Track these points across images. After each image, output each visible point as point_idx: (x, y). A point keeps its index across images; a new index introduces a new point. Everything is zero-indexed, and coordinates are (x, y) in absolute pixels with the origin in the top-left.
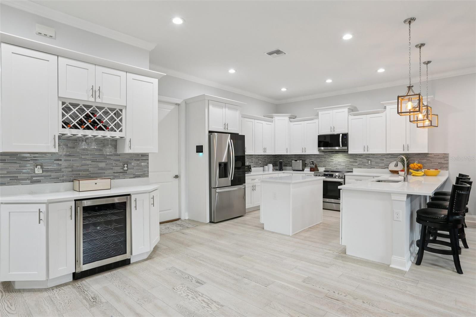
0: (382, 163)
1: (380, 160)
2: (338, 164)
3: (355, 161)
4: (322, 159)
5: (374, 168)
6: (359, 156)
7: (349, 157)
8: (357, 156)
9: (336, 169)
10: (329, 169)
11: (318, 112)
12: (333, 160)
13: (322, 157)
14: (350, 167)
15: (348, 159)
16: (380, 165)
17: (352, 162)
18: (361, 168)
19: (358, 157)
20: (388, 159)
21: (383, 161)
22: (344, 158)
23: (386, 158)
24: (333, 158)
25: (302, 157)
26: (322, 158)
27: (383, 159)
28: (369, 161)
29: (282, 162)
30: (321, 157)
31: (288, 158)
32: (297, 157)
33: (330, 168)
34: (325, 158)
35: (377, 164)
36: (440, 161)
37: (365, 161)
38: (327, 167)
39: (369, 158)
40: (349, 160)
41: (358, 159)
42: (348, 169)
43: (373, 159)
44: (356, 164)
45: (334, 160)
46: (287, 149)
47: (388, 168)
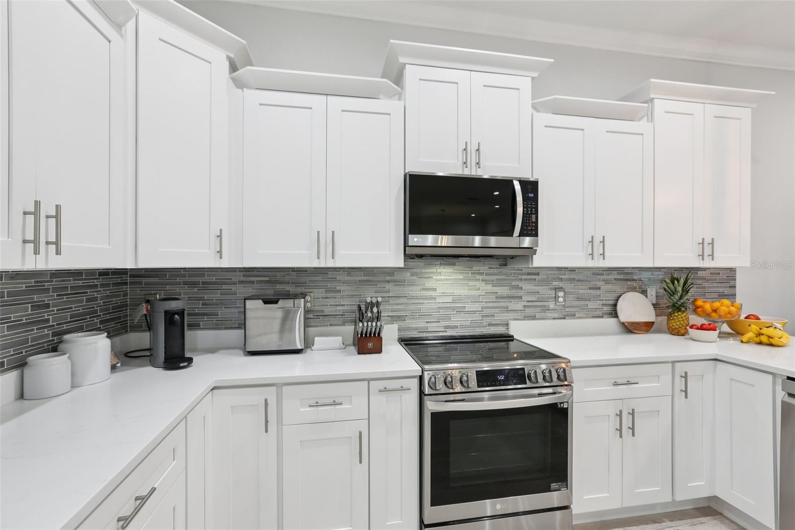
0: (597, 298)
1: (590, 288)
2: (453, 309)
3: (514, 292)
4: (389, 286)
5: (573, 316)
6: (529, 274)
7: (495, 277)
8: (520, 277)
9: (446, 327)
10: (416, 329)
11: (404, 65)
12: (435, 290)
13: (388, 278)
14: (501, 317)
15: (489, 288)
16: (592, 305)
17: (503, 298)
18: (534, 318)
19: (526, 280)
20: (609, 287)
21: (598, 292)
22: (477, 284)
23: (607, 282)
24: (434, 286)
25: (287, 279)
26: (389, 282)
27: (600, 284)
28: (561, 294)
29: (181, 313)
30: (379, 278)
31: (204, 283)
32: (261, 282)
33: (421, 324)
34: (397, 283)
35: (582, 303)
36: (721, 290)
37: (545, 291)
38: (409, 323)
39: (561, 284)
40: (496, 289)
41: (527, 286)
42: (490, 325)
43: (568, 287)
44: (518, 305)
45: (439, 291)
46: (220, 236)
47: (614, 314)
